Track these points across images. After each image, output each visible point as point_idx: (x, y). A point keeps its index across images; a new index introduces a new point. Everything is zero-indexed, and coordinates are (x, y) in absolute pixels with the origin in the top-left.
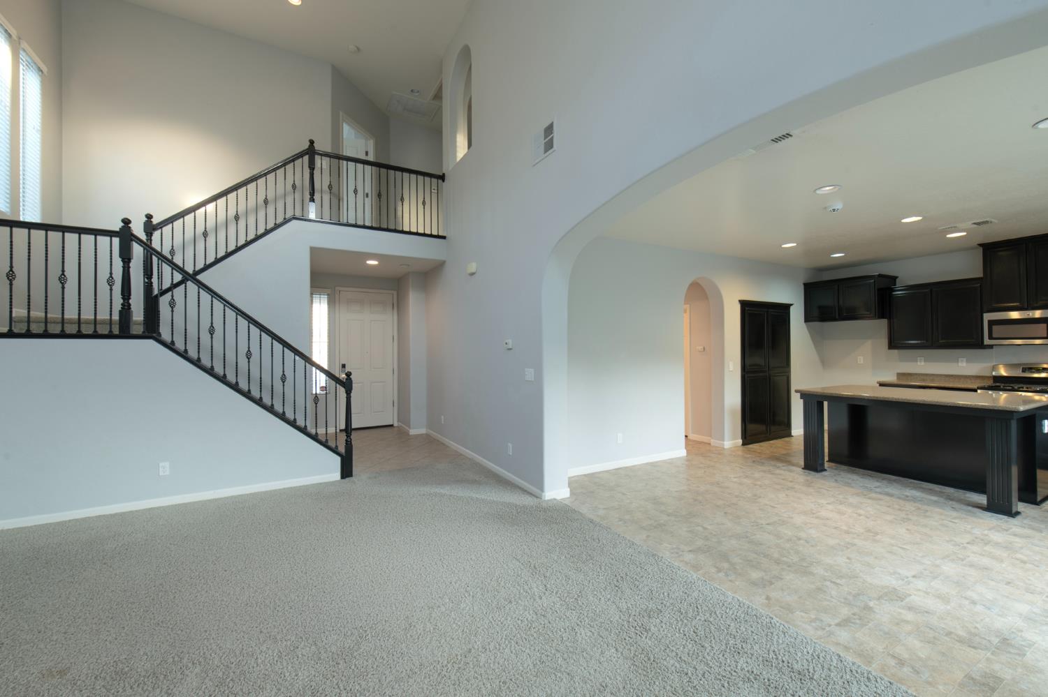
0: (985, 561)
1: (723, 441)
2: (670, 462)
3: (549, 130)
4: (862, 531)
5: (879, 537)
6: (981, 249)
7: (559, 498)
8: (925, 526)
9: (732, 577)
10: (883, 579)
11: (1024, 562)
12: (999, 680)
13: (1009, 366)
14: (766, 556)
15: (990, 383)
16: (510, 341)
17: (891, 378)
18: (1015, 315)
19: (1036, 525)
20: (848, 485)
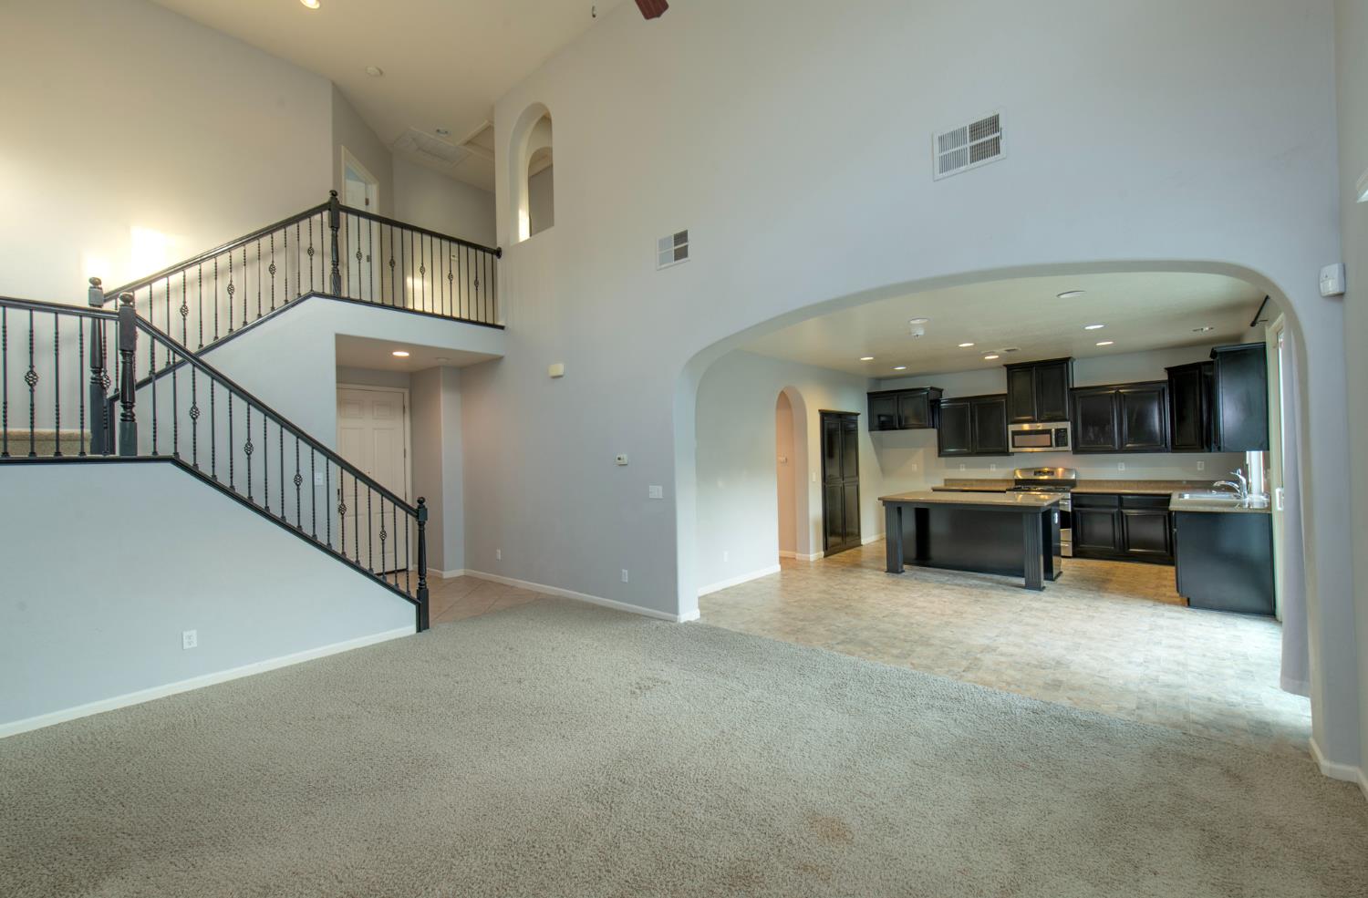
0: (1034, 621)
1: (808, 553)
2: (769, 578)
3: (681, 237)
4: (951, 612)
5: (964, 615)
6: (1005, 369)
7: (692, 619)
8: (990, 604)
9: (880, 655)
10: (978, 639)
11: (1055, 618)
12: (1061, 682)
13: (1024, 470)
14: (895, 638)
15: (1013, 485)
16: (625, 456)
17: (940, 484)
18: (1026, 427)
19: (1057, 594)
20: (926, 581)
